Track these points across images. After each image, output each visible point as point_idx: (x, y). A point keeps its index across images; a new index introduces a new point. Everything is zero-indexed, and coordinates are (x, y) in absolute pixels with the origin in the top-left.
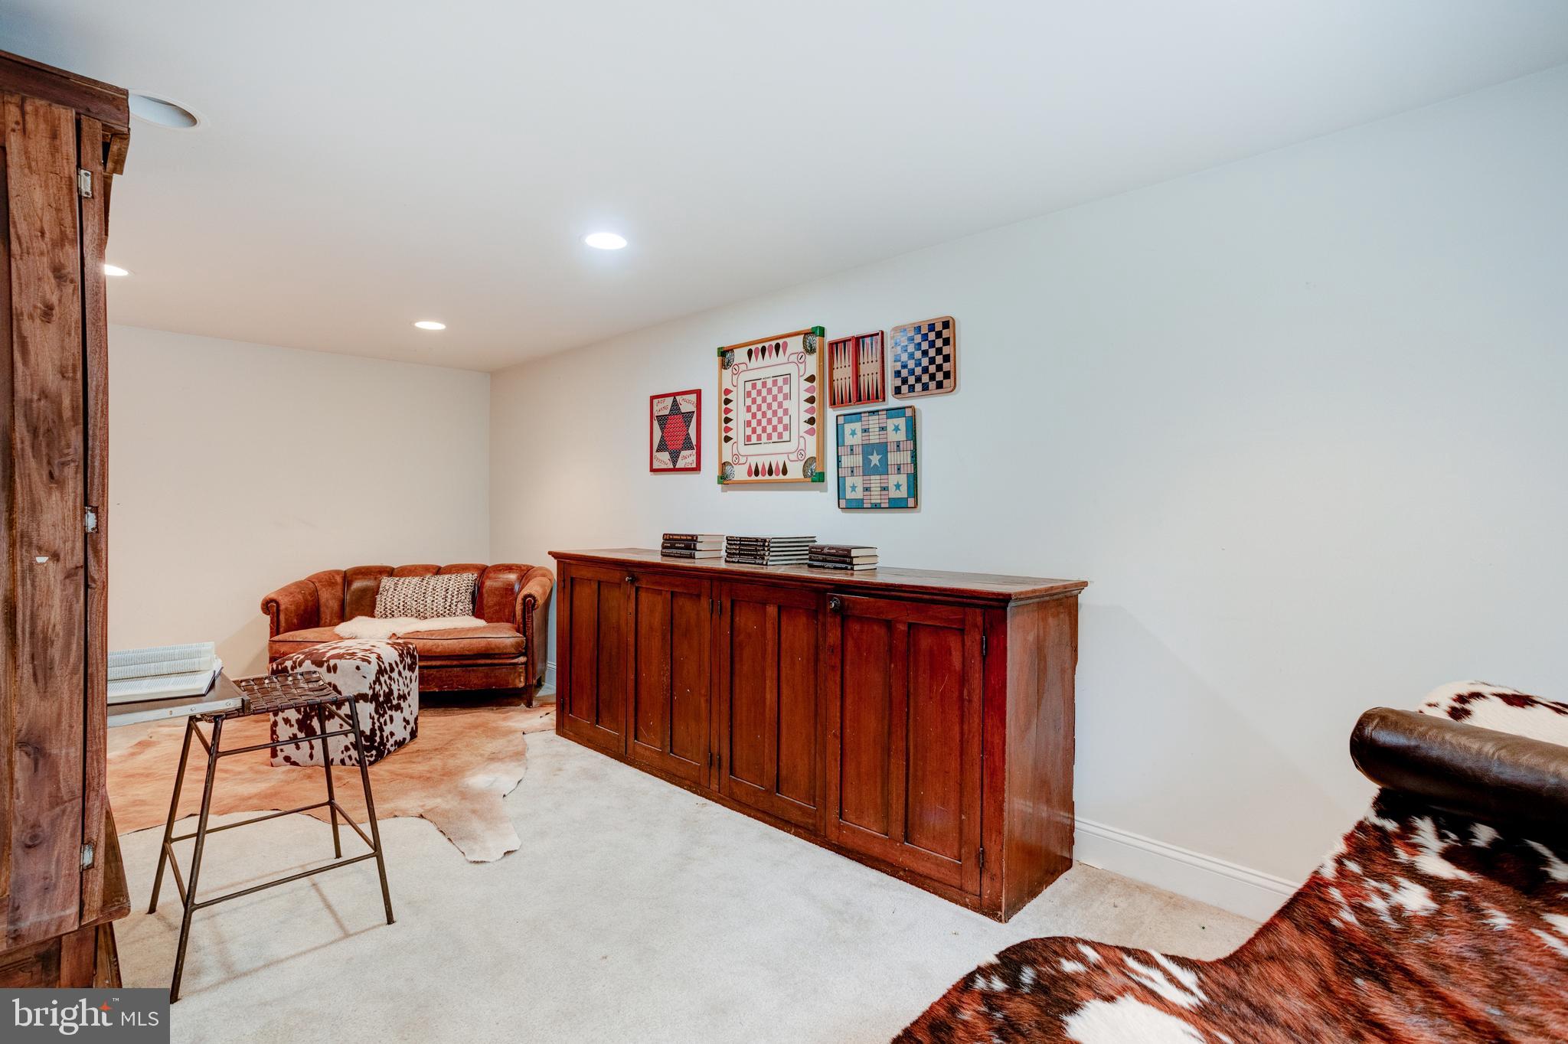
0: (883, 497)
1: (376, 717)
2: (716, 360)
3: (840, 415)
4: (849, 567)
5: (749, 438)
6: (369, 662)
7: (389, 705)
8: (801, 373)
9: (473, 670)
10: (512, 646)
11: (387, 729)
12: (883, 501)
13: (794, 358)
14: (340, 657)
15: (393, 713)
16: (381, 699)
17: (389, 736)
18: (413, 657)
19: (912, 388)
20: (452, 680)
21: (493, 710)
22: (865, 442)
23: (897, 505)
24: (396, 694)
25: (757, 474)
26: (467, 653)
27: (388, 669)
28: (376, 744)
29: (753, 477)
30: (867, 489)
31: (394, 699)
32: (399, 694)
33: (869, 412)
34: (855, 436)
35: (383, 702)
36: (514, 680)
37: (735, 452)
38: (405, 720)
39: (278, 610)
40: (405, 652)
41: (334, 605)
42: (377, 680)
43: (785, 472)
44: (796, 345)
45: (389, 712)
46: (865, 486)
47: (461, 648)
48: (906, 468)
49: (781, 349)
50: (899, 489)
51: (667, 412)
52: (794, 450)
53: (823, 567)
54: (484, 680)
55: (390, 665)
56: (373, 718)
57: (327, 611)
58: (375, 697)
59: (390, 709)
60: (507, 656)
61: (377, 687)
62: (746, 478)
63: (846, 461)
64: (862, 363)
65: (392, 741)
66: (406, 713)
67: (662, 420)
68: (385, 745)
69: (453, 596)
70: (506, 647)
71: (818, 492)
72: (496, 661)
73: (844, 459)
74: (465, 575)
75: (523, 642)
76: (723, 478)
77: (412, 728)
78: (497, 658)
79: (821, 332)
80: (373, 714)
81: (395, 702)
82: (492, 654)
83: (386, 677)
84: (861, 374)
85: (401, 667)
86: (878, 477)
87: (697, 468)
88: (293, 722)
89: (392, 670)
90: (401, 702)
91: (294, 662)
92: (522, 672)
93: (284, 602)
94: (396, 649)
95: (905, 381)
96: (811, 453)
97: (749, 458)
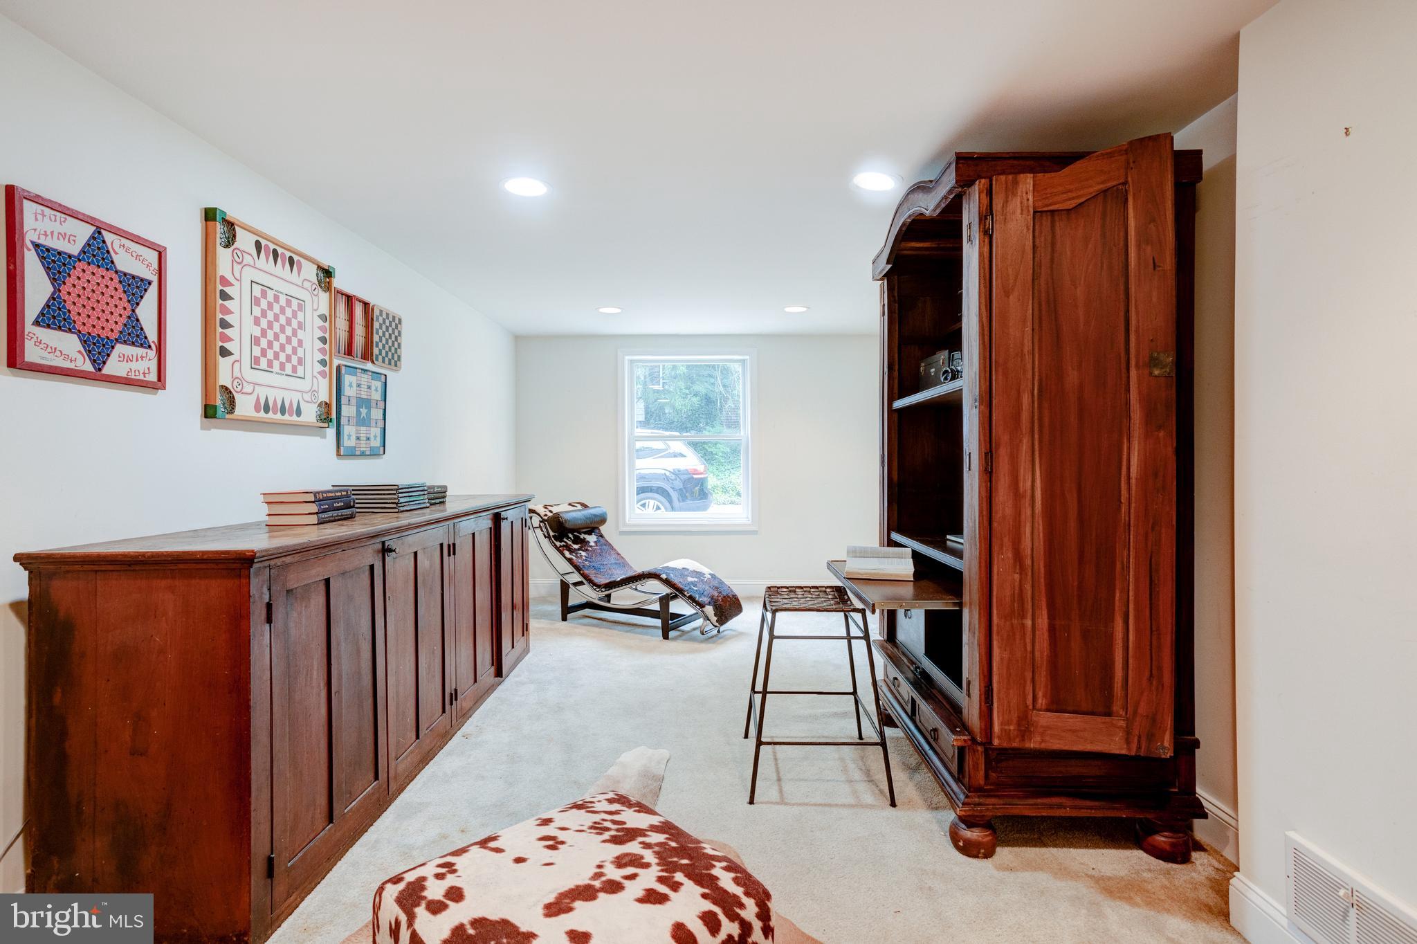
0: (366, 446)
3: (343, 365)
5: (257, 360)
12: (367, 450)
13: (308, 286)
19: (383, 360)
22: (358, 396)
23: (374, 453)
25: (266, 410)
29: (262, 414)
30: (358, 438)
33: (362, 369)
34: (352, 388)
37: (237, 374)
43: (299, 413)
46: (357, 435)
48: (379, 422)
49: (295, 266)
50: (376, 439)
51: (71, 251)
62: (255, 414)
63: (345, 410)
64: (357, 323)
73: (344, 407)
84: (356, 332)
86: (365, 428)
87: (161, 384)
95: (380, 352)
96: (324, 397)
97: (257, 387)
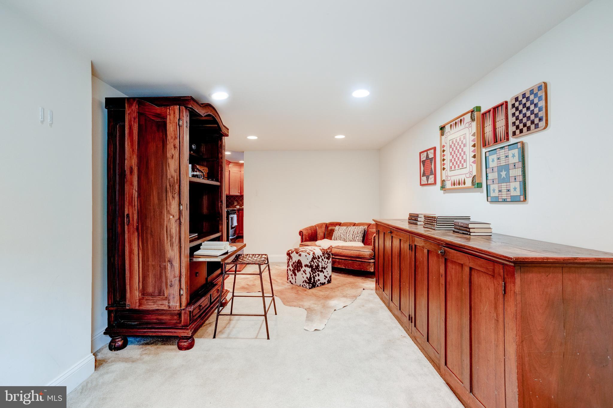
0: (508, 195)
1: (312, 273)
2: (439, 132)
3: (487, 152)
4: (469, 233)
5: (451, 168)
6: (309, 254)
7: (318, 270)
8: (470, 133)
9: (355, 262)
10: (368, 255)
11: (317, 278)
12: (508, 197)
13: (467, 125)
14: (302, 251)
15: (319, 273)
16: (314, 267)
17: (318, 281)
18: (329, 254)
19: (521, 131)
20: (348, 265)
21: (363, 278)
22: (498, 165)
23: (514, 200)
24: (321, 266)
25: (454, 185)
26: (353, 256)
27: (317, 258)
28: (312, 282)
29: (453, 187)
30: (500, 191)
31: (320, 268)
32: (322, 267)
33: (500, 148)
34: (494, 162)
35: (315, 269)
36: (369, 268)
37: (447, 175)
38: (325, 276)
39: (303, 235)
40: (325, 252)
41: (322, 234)
42: (312, 261)
43: (464, 184)
44: (468, 117)
45: (318, 272)
46: (499, 189)
47: (351, 254)
48: (519, 178)
49: (462, 122)
50: (516, 191)
51: (425, 159)
52: (467, 172)
53: (459, 232)
54: (359, 267)
55: (318, 256)
56: (310, 273)
57: (319, 236)
58: (311, 266)
59: (318, 271)
60: (366, 259)
61: (312, 263)
62: (451, 187)
63: (490, 176)
64: (497, 121)
65: (319, 282)
66: (326, 274)
67: (424, 162)
68: (316, 283)
69: (355, 234)
70: (365, 255)
71: (479, 193)
72: (363, 260)
73: (489, 175)
74: (361, 227)
75: (372, 254)
76: (443, 187)
77: (328, 279)
78: (363, 259)
79: (478, 109)
80: (310, 272)
81: (320, 269)
82: (361, 257)
83: (316, 260)
84: (497, 127)
85: (323, 258)
86: (505, 184)
87: (435, 183)
88: (292, 270)
89: (319, 258)
90: (323, 270)
91: (292, 251)
92: (372, 266)
93: (305, 232)
94: (322, 251)
95: (518, 127)
96: (474, 173)
97: (451, 177)
